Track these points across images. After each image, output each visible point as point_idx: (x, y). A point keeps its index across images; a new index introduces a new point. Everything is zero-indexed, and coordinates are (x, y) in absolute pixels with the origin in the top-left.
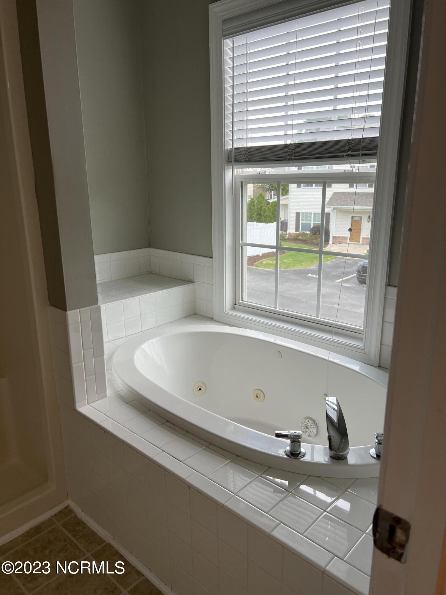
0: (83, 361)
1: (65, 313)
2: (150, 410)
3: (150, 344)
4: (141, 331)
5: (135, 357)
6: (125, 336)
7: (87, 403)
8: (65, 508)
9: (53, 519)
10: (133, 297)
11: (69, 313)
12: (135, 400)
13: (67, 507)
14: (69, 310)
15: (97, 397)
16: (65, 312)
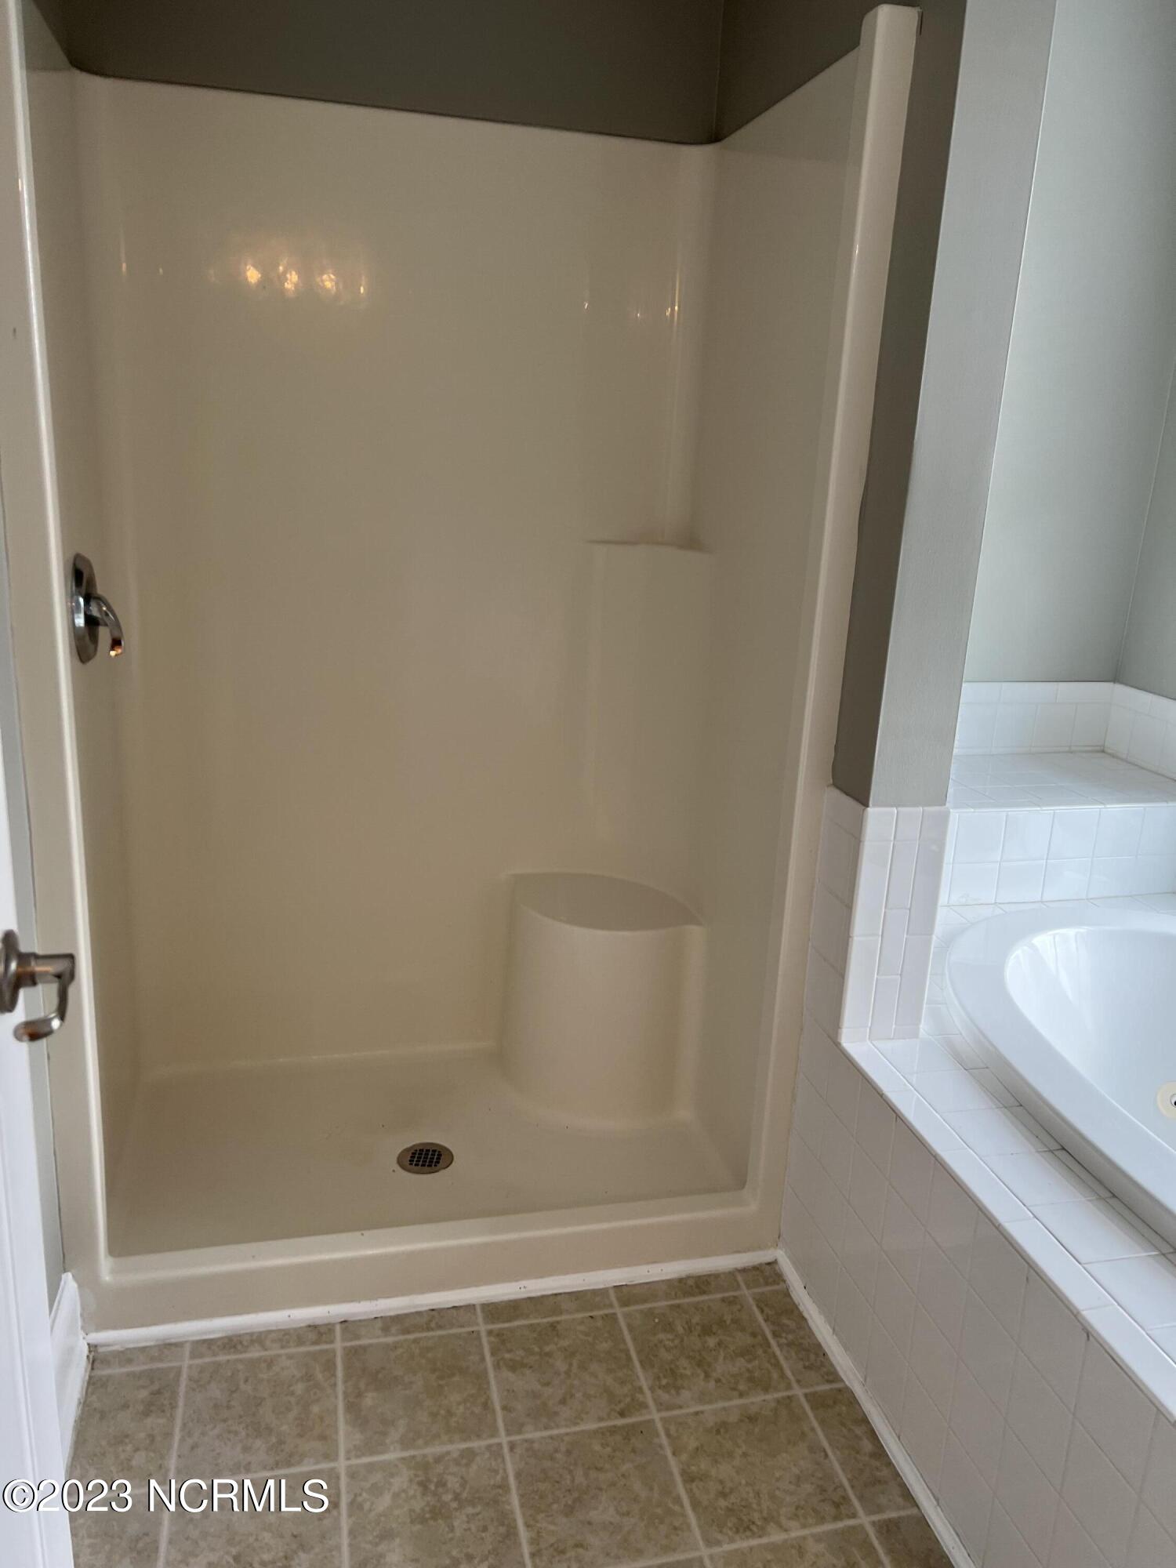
0: (880, 934)
1: (864, 810)
2: (1021, 1105)
3: (1057, 939)
4: (1039, 899)
5: (1011, 962)
6: (993, 902)
7: (868, 1036)
8: (769, 1264)
9: (740, 1278)
10: (1039, 806)
11: (871, 811)
12: (987, 1068)
13: (772, 1264)
14: (874, 806)
15: (895, 1029)
16: (863, 807)
